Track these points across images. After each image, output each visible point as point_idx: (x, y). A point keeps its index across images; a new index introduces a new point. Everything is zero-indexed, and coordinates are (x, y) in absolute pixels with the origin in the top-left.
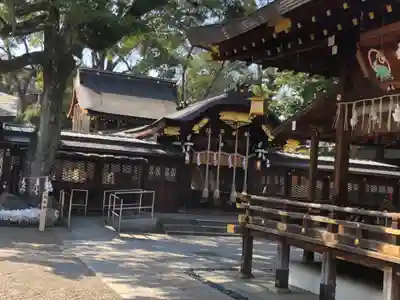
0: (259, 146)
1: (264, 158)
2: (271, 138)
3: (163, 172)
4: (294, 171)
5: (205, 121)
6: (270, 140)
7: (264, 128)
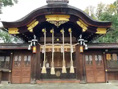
0: (81, 38)
1: (84, 44)
2: (84, 29)
3: (23, 59)
4: (107, 51)
5: (37, 23)
6: (84, 30)
7: (78, 23)
